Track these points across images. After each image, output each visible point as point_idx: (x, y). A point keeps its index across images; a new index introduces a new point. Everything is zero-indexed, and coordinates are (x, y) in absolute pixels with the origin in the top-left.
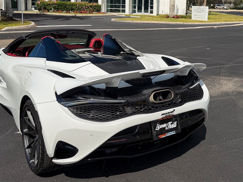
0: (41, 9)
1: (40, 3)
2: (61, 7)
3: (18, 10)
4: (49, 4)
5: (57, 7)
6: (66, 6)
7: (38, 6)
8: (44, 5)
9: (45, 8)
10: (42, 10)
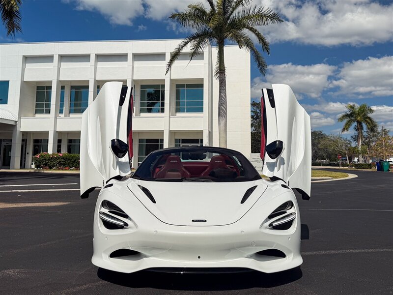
0: (40, 166)
1: (40, 156)
2: (69, 161)
3: (9, 169)
4: (52, 158)
5: (63, 161)
6: (75, 160)
7: (36, 160)
8: (45, 160)
9: (46, 164)
10: (42, 167)
